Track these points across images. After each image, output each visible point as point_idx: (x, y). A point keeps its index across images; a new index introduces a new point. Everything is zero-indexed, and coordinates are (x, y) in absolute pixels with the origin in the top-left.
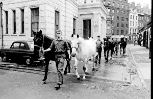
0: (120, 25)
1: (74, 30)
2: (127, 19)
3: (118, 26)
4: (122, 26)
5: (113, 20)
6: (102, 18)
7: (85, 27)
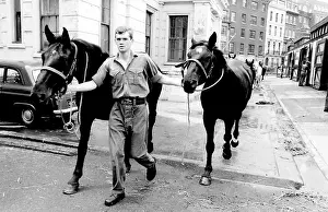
0: (247, 33)
1: (148, 38)
2: (263, 19)
3: (243, 35)
4: (251, 36)
5: (232, 20)
6: (214, 13)
7: (172, 33)
